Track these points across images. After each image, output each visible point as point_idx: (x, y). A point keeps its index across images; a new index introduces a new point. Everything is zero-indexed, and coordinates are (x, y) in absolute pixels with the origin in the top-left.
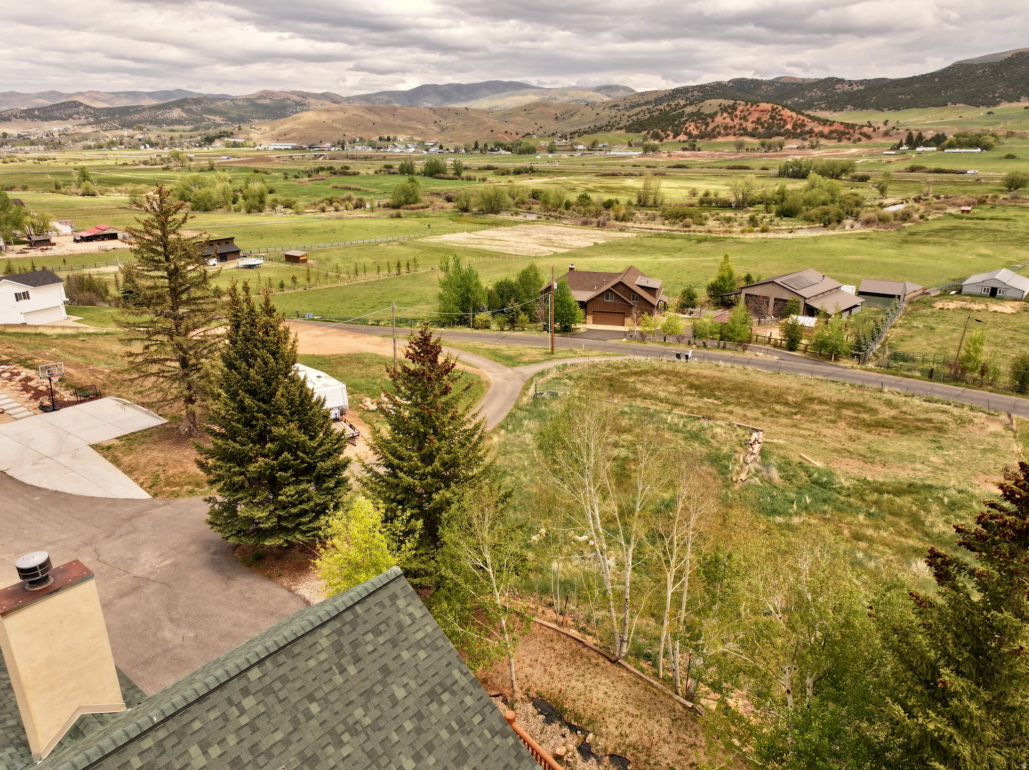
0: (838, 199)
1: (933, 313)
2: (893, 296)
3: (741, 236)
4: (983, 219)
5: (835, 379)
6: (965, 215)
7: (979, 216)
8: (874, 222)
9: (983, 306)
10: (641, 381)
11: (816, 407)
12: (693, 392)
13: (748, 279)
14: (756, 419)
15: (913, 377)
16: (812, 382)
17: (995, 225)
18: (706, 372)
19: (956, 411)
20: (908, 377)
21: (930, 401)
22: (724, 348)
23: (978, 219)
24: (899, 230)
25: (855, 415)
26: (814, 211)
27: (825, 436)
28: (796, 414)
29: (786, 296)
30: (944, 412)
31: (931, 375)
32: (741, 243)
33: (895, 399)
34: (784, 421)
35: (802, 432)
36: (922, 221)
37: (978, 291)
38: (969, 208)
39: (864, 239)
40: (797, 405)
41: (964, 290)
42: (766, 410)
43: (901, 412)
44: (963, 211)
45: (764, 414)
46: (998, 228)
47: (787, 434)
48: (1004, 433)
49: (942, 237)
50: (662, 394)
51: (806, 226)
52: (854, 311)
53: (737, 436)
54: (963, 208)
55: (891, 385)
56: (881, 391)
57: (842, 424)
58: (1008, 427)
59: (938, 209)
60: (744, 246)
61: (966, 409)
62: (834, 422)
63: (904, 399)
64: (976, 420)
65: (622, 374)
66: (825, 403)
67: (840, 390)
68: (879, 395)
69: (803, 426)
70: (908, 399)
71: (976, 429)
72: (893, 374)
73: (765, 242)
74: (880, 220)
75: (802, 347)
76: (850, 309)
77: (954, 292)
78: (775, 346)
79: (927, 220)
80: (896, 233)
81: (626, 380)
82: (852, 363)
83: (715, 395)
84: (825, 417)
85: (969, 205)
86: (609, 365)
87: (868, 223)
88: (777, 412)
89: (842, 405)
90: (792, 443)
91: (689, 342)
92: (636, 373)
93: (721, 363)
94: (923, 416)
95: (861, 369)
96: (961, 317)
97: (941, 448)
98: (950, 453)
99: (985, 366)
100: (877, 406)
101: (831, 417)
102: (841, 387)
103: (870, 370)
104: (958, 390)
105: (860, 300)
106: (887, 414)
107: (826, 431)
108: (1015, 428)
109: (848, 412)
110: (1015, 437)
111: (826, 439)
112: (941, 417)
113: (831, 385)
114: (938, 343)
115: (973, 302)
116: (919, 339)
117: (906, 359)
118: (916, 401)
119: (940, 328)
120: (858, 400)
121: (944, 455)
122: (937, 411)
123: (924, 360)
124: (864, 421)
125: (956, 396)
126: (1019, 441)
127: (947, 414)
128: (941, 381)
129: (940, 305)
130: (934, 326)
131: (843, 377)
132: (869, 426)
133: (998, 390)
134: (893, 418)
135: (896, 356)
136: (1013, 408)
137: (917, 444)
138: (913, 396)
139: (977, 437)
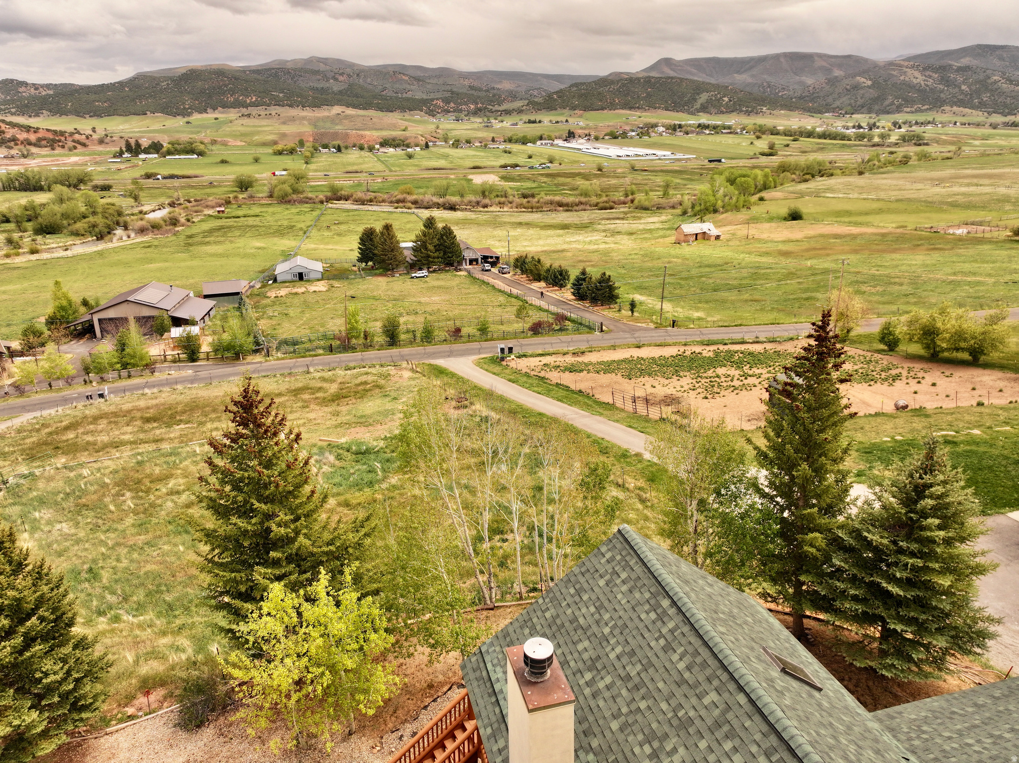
0: (99, 210)
1: (274, 302)
2: (237, 294)
3: (8, 261)
4: (238, 217)
5: (264, 374)
6: (221, 215)
7: (233, 214)
8: (147, 229)
9: (303, 290)
10: (83, 433)
12: (155, 425)
13: (85, 303)
15: (320, 355)
17: (251, 221)
18: (142, 403)
19: (373, 370)
20: (316, 356)
21: (349, 369)
22: (129, 376)
23: (234, 217)
24: (175, 234)
25: (314, 396)
26: (80, 226)
27: (315, 419)
29: (146, 312)
30: (367, 374)
31: (331, 349)
32: (15, 268)
33: (328, 374)
36: (189, 224)
37: (289, 277)
38: (222, 209)
39: (149, 247)
41: (278, 279)
43: (340, 383)
44: (219, 212)
46: (255, 223)
48: (415, 376)
49: (217, 236)
50: (127, 437)
51: (78, 242)
52: (211, 313)
54: (218, 209)
55: (313, 365)
56: (309, 373)
57: (313, 406)
58: (412, 370)
59: (196, 212)
60: (22, 271)
61: (377, 367)
62: (307, 407)
63: (330, 373)
64: (391, 373)
65: (51, 434)
66: (281, 395)
67: (277, 382)
68: (308, 375)
70: (333, 372)
71: (396, 379)
72: (303, 357)
73: (45, 263)
74: (153, 227)
75: (202, 356)
76: (208, 314)
77: (271, 282)
78: (174, 361)
79: (193, 222)
80: (174, 238)
81: (64, 438)
82: (258, 358)
83: (181, 421)
84: (295, 406)
85: (220, 206)
86: (19, 431)
87: (142, 231)
89: (296, 392)
91: (85, 382)
92: (67, 428)
93: (147, 391)
94: (358, 381)
95: (275, 360)
96: (296, 300)
97: (395, 399)
98: (404, 400)
99: (365, 332)
100: (319, 385)
101: (300, 404)
102: (275, 379)
103: (283, 359)
104: (358, 355)
105: (210, 303)
106: (333, 388)
107: (312, 416)
108: (418, 370)
109: (306, 396)
110: (424, 376)
111: (319, 421)
112: (370, 378)
113: (265, 379)
114: (303, 325)
115: (294, 287)
116: (286, 325)
117: (295, 343)
118: (340, 372)
119: (292, 312)
120: (300, 385)
121: (403, 403)
122: (362, 374)
123: (310, 340)
124: (324, 398)
125: (362, 360)
126: (429, 378)
127: (372, 374)
128: (340, 352)
129: (272, 294)
130: (286, 312)
131: (267, 370)
132: (333, 401)
133: (381, 348)
134: (341, 389)
135: (286, 342)
136: (403, 358)
137: (378, 402)
138: (334, 369)
139: (405, 384)
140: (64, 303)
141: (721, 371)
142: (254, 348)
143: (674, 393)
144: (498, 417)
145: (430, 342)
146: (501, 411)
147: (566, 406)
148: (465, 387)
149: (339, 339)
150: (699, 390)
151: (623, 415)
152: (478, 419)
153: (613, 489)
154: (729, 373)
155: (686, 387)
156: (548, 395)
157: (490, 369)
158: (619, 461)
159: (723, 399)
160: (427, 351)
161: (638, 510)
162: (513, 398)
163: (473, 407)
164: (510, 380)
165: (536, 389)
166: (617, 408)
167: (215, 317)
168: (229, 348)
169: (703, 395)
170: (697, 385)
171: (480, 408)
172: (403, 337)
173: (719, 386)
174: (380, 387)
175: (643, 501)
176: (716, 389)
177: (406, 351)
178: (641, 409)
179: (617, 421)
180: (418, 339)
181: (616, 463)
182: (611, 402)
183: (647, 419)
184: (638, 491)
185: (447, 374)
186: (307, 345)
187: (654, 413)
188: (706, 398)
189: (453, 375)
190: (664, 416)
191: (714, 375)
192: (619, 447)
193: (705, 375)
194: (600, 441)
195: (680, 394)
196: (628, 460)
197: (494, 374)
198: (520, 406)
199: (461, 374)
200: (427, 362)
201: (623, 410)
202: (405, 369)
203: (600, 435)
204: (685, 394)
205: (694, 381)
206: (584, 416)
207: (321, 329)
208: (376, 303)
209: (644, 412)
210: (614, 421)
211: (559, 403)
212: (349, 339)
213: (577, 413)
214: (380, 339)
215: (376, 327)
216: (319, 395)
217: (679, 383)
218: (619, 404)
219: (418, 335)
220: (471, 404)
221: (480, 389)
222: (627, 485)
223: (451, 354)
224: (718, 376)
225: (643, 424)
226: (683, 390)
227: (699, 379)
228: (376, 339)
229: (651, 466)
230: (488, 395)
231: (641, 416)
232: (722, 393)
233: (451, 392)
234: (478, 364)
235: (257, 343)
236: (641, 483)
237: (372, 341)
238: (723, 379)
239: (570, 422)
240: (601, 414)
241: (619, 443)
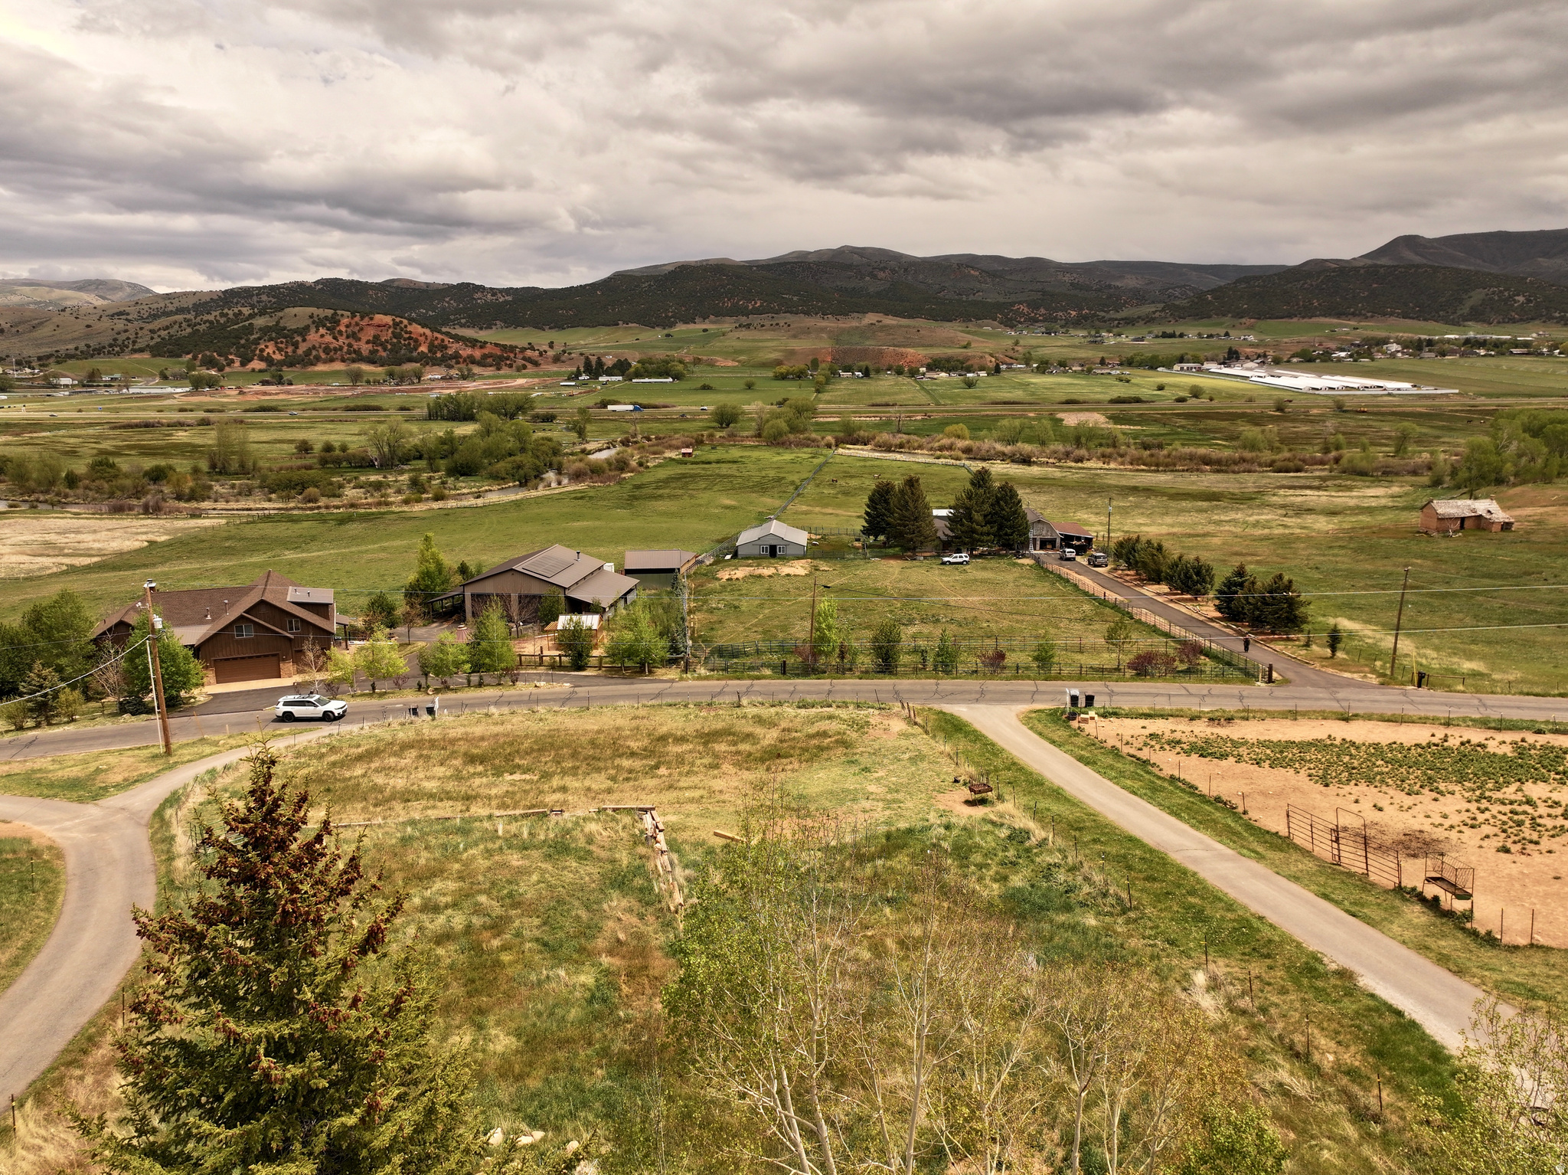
0: (530, 447)
1: (723, 587)
2: (672, 571)
3: (406, 508)
4: (710, 463)
5: (670, 700)
6: (687, 459)
7: (703, 459)
8: (585, 474)
9: (771, 571)
10: (377, 771)
11: (675, 749)
12: (480, 768)
13: (463, 570)
14: (609, 791)
15: (764, 677)
16: (642, 712)
17: (725, 469)
18: (478, 730)
19: (843, 713)
20: (758, 678)
21: (804, 707)
22: (480, 685)
23: (703, 463)
24: (619, 483)
25: (733, 749)
26: (502, 466)
27: (721, 792)
28: (657, 767)
29: (536, 589)
30: (831, 717)
31: (783, 670)
32: (411, 518)
33: (768, 712)
34: (650, 783)
35: (688, 794)
36: (642, 469)
37: (756, 551)
38: (690, 450)
39: (582, 498)
40: (647, 753)
41: (740, 552)
42: (612, 772)
43: (784, 730)
44: (684, 454)
45: (613, 779)
46: (730, 472)
47: (671, 804)
48: (910, 730)
49: (675, 488)
50: (431, 786)
51: (495, 487)
52: (629, 597)
53: (624, 828)
54: (684, 451)
55: (747, 693)
56: (739, 706)
57: (726, 767)
58: (910, 721)
59: (655, 453)
60: (417, 523)
61: (851, 707)
62: (717, 766)
63: (773, 710)
64: (872, 721)
65: (334, 764)
66: (682, 740)
67: (686, 716)
68: (738, 711)
69: (682, 784)
70: (778, 709)
71: (878, 733)
72: (739, 679)
73: (447, 514)
74: (592, 471)
75: (593, 661)
76: (624, 597)
77: (728, 557)
78: (553, 667)
79: (648, 467)
80: (617, 488)
81: (348, 774)
82: (673, 673)
83: (519, 767)
84: (698, 762)
85: (689, 446)
86: (299, 754)
87: (577, 476)
88: (630, 771)
89: (708, 738)
90: (688, 815)
91: (420, 686)
92: (360, 758)
93: (493, 710)
94: (812, 730)
95: (694, 679)
96: (757, 588)
97: (866, 770)
98: (881, 774)
99: (842, 646)
100: (749, 729)
101: (706, 761)
102: (685, 712)
103: (706, 678)
104: (824, 683)
105: (631, 582)
106: (769, 737)
107: (718, 784)
108: (918, 720)
109: (721, 747)
110: (927, 732)
111: (726, 797)
112: (833, 726)
113: (670, 710)
114: (755, 625)
115: (758, 566)
116: (731, 624)
117: (735, 653)
118: (790, 711)
119: (744, 605)
120: (719, 725)
121: (878, 779)
122: (822, 718)
123: (758, 652)
124: (750, 754)
125: (829, 692)
126: (934, 737)
127: (837, 721)
128: (797, 676)
129: (724, 575)
130: (736, 603)
131: (678, 694)
132: (762, 760)
133: (866, 674)
134: (781, 741)
135: (720, 652)
136: (897, 695)
137: (836, 771)
138: (781, 704)
139: (890, 744)
140: (432, 567)
141: (1536, 790)
142: (668, 656)
143: (1427, 828)
144: (1043, 834)
145: (947, 673)
146: (1053, 822)
147: (1186, 827)
148: (998, 762)
149: (800, 654)
150: (1486, 829)
151: (1309, 865)
152: (1004, 833)
153: (1279, 1059)
154: (1555, 796)
155: (1455, 819)
156: (1151, 800)
157: (1046, 732)
158: (1296, 981)
159: (1548, 859)
160: (940, 688)
161: (1344, 1140)
162: (1081, 797)
163: (1000, 807)
164: (1080, 759)
165: (1129, 782)
166: (1297, 848)
167: (634, 603)
168: (630, 653)
169: (1497, 843)
170: (1481, 817)
171: (1011, 810)
172: (904, 659)
173: (1535, 825)
174: (845, 744)
175: (1360, 1115)
176: (1527, 832)
177: (904, 684)
178: (1352, 858)
179: (1295, 879)
180: (930, 667)
181: (1289, 985)
182: (1284, 832)
183: (1364, 883)
184: (1345, 1081)
185: (967, 734)
186: (748, 661)
187: (1382, 871)
188: (1507, 851)
189: (976, 736)
190: (1407, 883)
191: (1519, 796)
192: (1299, 946)
193: (1498, 795)
194: (1256, 923)
195: (1440, 833)
196: (1320, 984)
197: (1053, 742)
198: (1093, 816)
199: (991, 736)
200: (936, 707)
201: (1307, 853)
202: (897, 715)
203: (1256, 908)
204: (1453, 835)
205: (1473, 806)
206: (1222, 857)
207: (780, 635)
208: (875, 599)
209: (1358, 867)
210: (1288, 877)
211: (1172, 819)
212: (814, 655)
213: (1207, 849)
214: (866, 661)
215: (861, 641)
216: (744, 747)
217: (1436, 808)
218: (1301, 838)
219: (930, 659)
220: (1000, 798)
221: (1021, 769)
222: (1316, 1057)
223: (981, 697)
224: (1529, 802)
225: (1356, 895)
226: (1447, 823)
227: (1484, 804)
228: (860, 659)
229: (1377, 1010)
230: (1031, 783)
231: (1351, 875)
232: (1546, 843)
233: (967, 770)
234: (1028, 720)
235: (674, 649)
236: (1352, 1057)
237: (853, 662)
238: (1543, 810)
239: (1191, 867)
240: (1260, 857)
241: (1299, 935)
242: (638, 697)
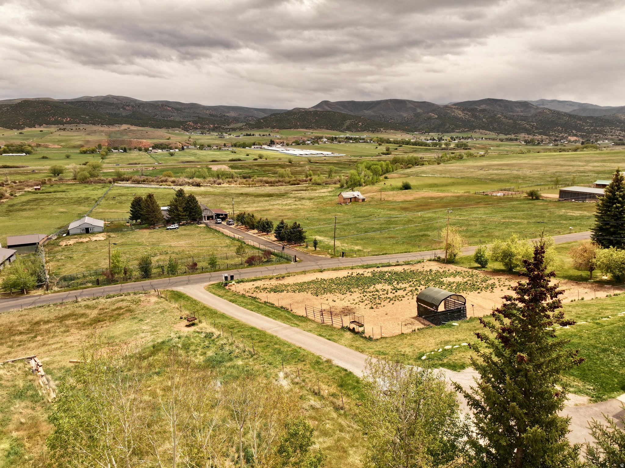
1: (63, 249)
2: (35, 244)
4: (50, 192)
5: (39, 305)
6: (38, 191)
7: (47, 191)
9: (87, 239)
11: (44, 327)
14: (9, 353)
15: (88, 287)
16: (24, 312)
17: (58, 195)
19: (128, 298)
20: (85, 288)
21: (110, 298)
23: (47, 193)
25: (76, 322)
27: (71, 342)
28: (35, 337)
30: (122, 300)
31: (98, 283)
33: (91, 303)
34: (32, 345)
35: (53, 346)
36: (12, 197)
37: (79, 231)
38: (39, 187)
40: (29, 331)
41: (70, 232)
42: (10, 344)
43: (100, 309)
44: (36, 189)
45: (11, 347)
46: (61, 196)
47: (45, 352)
48: (159, 300)
49: (32, 205)
52: (12, 259)
53: (19, 369)
54: (35, 187)
55: (81, 295)
56: (77, 302)
57: (73, 330)
58: (159, 296)
59: (19, 189)
61: (132, 295)
62: (68, 331)
63: (94, 301)
64: (142, 299)
66: (48, 322)
67: (49, 311)
68: (77, 304)
69: (50, 342)
70: (97, 301)
71: (145, 304)
72: (75, 290)
76: (9, 259)
77: (65, 235)
79: (16, 196)
82: (40, 292)
84: (58, 331)
85: (37, 185)
88: (20, 342)
89: (62, 319)
90: (55, 356)
94: (114, 307)
95: (52, 293)
96: (81, 248)
97: (141, 320)
98: (148, 321)
99: (125, 269)
100: (83, 311)
101: (63, 329)
102: (49, 309)
103: (58, 292)
104: (118, 286)
105: (12, 251)
106: (94, 313)
107: (69, 339)
108: (163, 295)
109: (70, 322)
110: (167, 300)
111: (74, 344)
112: (124, 304)
113: (40, 309)
114: (82, 265)
115: (80, 238)
116: (69, 265)
117: (72, 278)
118: (102, 300)
119: (75, 256)
120: (68, 312)
121: (147, 323)
122: (119, 301)
123: (84, 276)
124: (84, 323)
125: (121, 290)
126: (170, 301)
127: (126, 301)
128: (105, 285)
129: (63, 243)
130: (70, 256)
131: (43, 301)
132: (91, 324)
133: (137, 280)
134: (100, 315)
135: (65, 279)
136: (152, 287)
137: (127, 323)
138: (98, 298)
139: (151, 308)
141: (379, 287)
142: (37, 284)
143: (349, 305)
144: (219, 333)
145: (174, 274)
146: (222, 327)
147: (271, 320)
148: (198, 308)
149: (105, 275)
150: (366, 302)
151: (314, 325)
152: (203, 335)
153: (310, 397)
154: (384, 288)
155: (357, 301)
156: (258, 312)
157: (216, 292)
158: (313, 368)
159: (384, 308)
160: (171, 281)
161: (333, 419)
162: (232, 315)
163: (200, 325)
164: (230, 301)
165: (250, 307)
166: (310, 320)
167: (14, 261)
168: (15, 285)
169: (369, 306)
170: (364, 298)
171: (205, 326)
172: (154, 271)
173: (379, 298)
174: (130, 311)
175: (337, 409)
176: (378, 301)
177: (155, 281)
178: (328, 320)
179: (310, 331)
180: (166, 273)
181: (312, 370)
182: (305, 315)
183: (331, 328)
184: (331, 398)
185: (184, 298)
186: (79, 281)
187: (337, 324)
188: (372, 308)
189: (188, 299)
190: (345, 325)
191: (374, 290)
192: (313, 355)
193: (368, 290)
194: (299, 350)
195: (353, 306)
196: (321, 366)
197: (219, 296)
198: (237, 322)
199: (194, 297)
200: (170, 289)
201: (313, 321)
202: (153, 295)
203: (298, 344)
204: (357, 305)
205: (362, 295)
206: (285, 328)
207: (95, 268)
208: (138, 247)
209: (329, 323)
210: (308, 331)
211: (267, 318)
212: (112, 274)
213: (280, 326)
214: (137, 273)
215: (134, 265)
216: (81, 320)
217: (352, 297)
218: (311, 317)
219: (166, 269)
220: (200, 322)
221: (208, 309)
222: (322, 393)
223: (189, 282)
224: (377, 291)
225: (330, 333)
226: (355, 302)
227: (365, 294)
228: (134, 273)
229: (339, 371)
230: (212, 313)
231: (327, 326)
232: (383, 303)
233: (186, 313)
234: (208, 289)
235: (40, 280)
236: (333, 389)
237: (131, 275)
238: (381, 293)
239: (275, 334)
240: (298, 326)
241: (313, 350)
242: (21, 306)
